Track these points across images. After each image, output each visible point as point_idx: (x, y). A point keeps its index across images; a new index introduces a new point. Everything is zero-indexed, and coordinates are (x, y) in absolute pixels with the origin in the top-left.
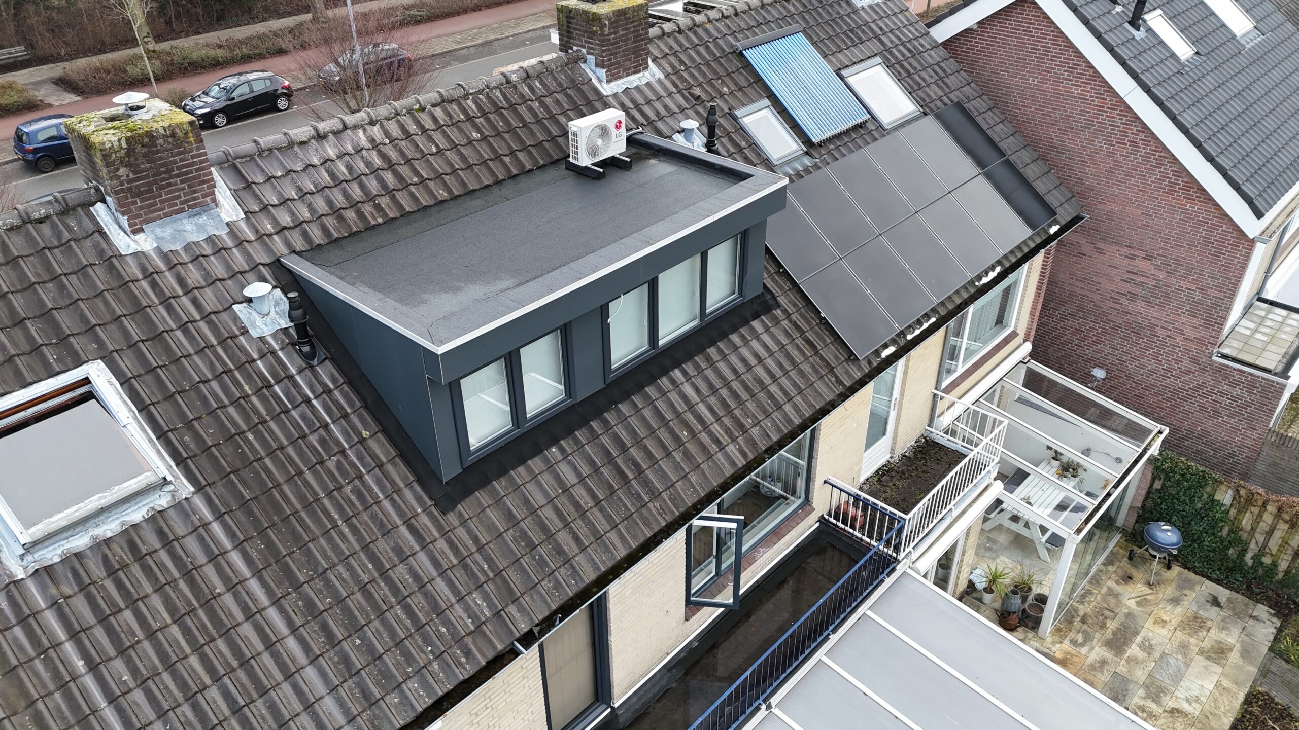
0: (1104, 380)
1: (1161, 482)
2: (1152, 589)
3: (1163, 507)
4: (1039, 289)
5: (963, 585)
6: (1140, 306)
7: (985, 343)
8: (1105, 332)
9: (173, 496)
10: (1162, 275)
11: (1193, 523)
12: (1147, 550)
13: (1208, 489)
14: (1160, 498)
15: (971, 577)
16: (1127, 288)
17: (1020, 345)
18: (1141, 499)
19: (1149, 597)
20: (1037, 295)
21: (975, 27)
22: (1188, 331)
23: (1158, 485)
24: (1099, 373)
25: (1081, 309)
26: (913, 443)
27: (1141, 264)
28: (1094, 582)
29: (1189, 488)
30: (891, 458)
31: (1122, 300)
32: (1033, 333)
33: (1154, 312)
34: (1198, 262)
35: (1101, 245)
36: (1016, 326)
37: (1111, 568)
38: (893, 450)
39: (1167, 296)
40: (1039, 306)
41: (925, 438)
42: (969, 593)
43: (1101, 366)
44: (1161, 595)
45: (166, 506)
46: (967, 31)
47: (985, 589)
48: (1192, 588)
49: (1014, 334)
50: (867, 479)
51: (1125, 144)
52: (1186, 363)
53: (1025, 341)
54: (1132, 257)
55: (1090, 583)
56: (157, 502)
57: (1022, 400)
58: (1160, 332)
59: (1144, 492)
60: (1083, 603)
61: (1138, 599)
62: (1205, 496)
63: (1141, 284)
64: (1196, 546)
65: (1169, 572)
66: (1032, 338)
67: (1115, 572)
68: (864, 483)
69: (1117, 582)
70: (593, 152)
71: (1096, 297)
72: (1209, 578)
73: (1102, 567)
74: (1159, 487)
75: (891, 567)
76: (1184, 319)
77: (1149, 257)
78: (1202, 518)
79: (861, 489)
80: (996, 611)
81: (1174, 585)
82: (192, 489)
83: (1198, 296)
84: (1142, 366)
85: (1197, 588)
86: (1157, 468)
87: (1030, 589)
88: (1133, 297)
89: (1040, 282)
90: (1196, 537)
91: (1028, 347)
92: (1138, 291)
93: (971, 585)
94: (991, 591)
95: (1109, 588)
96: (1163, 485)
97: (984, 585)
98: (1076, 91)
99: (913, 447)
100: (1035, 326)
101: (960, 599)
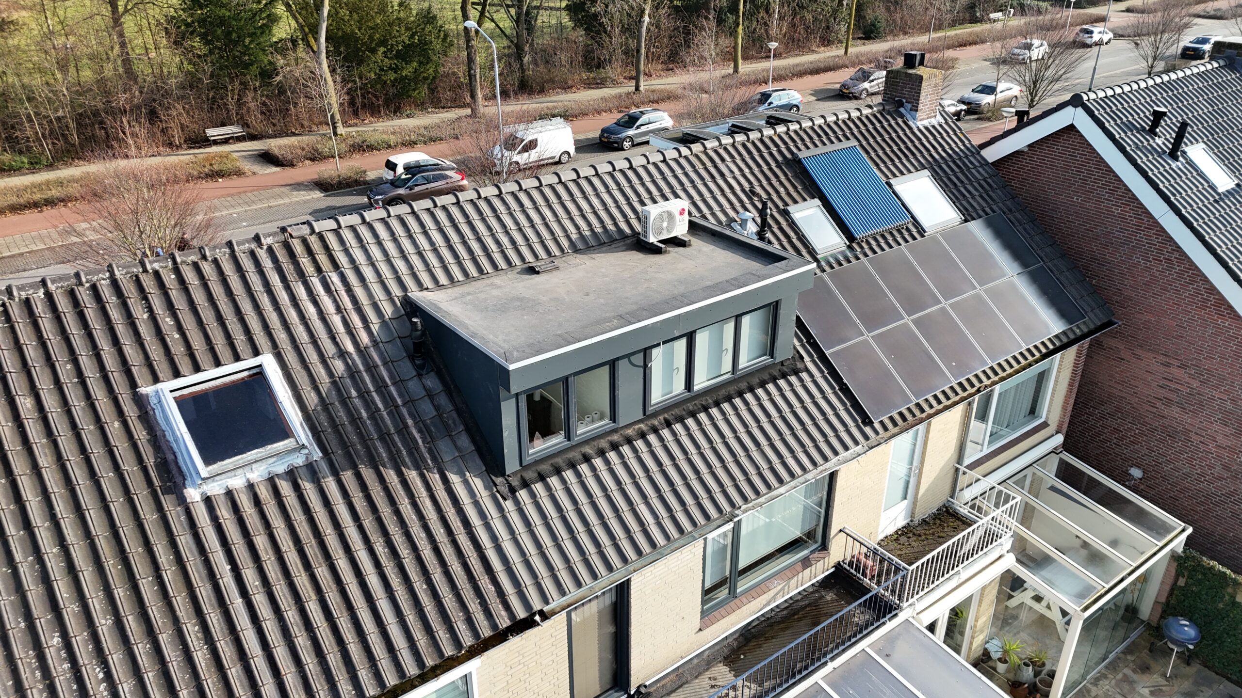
0: (1141, 479)
1: (1185, 580)
2: (1167, 681)
3: (1186, 604)
4: (1071, 385)
5: (976, 652)
6: (1175, 412)
7: (1014, 430)
8: (1142, 434)
9: (307, 458)
10: (1195, 384)
11: (1214, 622)
12: (1166, 643)
13: (1230, 590)
14: (1183, 595)
15: (987, 646)
16: (1162, 393)
17: (1052, 436)
18: (1165, 594)
19: (1164, 688)
20: (1070, 390)
21: (1026, 149)
22: (1220, 438)
23: (1182, 582)
24: (1136, 473)
25: (1119, 409)
26: (934, 511)
27: (1176, 372)
28: (1111, 668)
29: (1211, 588)
30: (912, 521)
31: (1158, 404)
32: (1066, 426)
33: (1188, 419)
34: (1229, 374)
35: (1138, 351)
36: (1047, 417)
37: (1129, 657)
38: (912, 515)
39: (1200, 403)
40: (1072, 401)
41: (946, 508)
42: (983, 662)
43: (1138, 467)
44: (1176, 688)
45: (301, 464)
46: (1017, 153)
47: (1000, 660)
48: (1210, 686)
49: (1045, 425)
50: (886, 537)
51: (1161, 261)
52: (1218, 470)
53: (1057, 433)
54: (1168, 365)
55: (1106, 667)
56: (295, 461)
57: (1053, 489)
58: (1194, 437)
59: (1167, 588)
60: (1096, 685)
61: (1152, 689)
62: (1227, 597)
63: (1176, 391)
64: (1217, 645)
65: (1188, 668)
66: (1064, 431)
67: (1133, 661)
68: (882, 540)
69: (1134, 671)
70: (659, 231)
71: (1134, 400)
72: (1229, 680)
73: (1121, 655)
74: (1183, 585)
75: (894, 613)
76: (1216, 427)
77: (1183, 366)
78: (1223, 618)
79: (879, 544)
80: (1008, 680)
81: (1191, 680)
82: (321, 455)
83: (1229, 405)
84: (1176, 469)
85: (1215, 686)
86: (1180, 565)
87: (1044, 665)
88: (1168, 402)
89: (1072, 379)
90: (1216, 637)
91: (1059, 439)
92: (1173, 396)
93: (986, 654)
94: (1005, 662)
95: (1125, 675)
96: (1186, 583)
97: (999, 655)
98: (1116, 211)
99: (934, 514)
100: (1067, 420)
101: (975, 665)
